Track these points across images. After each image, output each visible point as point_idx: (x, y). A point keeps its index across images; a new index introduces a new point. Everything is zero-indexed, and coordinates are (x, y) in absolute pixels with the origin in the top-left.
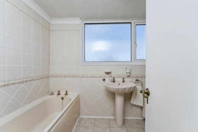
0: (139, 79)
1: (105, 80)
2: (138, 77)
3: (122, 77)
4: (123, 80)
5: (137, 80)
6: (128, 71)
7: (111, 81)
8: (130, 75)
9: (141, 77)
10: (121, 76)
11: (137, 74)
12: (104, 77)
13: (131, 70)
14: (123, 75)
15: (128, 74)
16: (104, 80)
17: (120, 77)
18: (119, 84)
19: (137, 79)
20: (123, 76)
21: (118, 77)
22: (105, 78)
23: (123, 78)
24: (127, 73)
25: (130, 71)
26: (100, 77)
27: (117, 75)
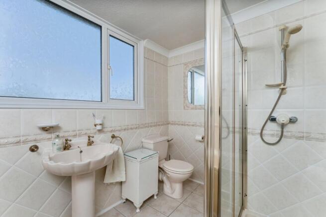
0: (116, 134)
1: (37, 147)
2: (114, 131)
3: (86, 134)
4: (89, 140)
5: (113, 137)
6: (98, 122)
7: (59, 149)
8: (103, 128)
9: (119, 131)
10: (83, 132)
11: (113, 126)
12: (35, 140)
13: (104, 118)
14: (87, 130)
15: (99, 127)
16: (34, 149)
17: (80, 135)
18: (81, 152)
19: (113, 135)
20: (88, 132)
21: (75, 136)
22: (37, 144)
23: (89, 137)
24: (95, 125)
25: (103, 121)
26: (18, 142)
27: (74, 131)
